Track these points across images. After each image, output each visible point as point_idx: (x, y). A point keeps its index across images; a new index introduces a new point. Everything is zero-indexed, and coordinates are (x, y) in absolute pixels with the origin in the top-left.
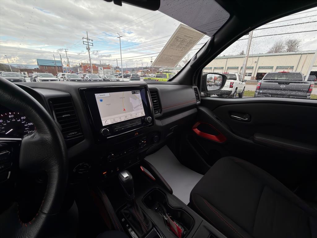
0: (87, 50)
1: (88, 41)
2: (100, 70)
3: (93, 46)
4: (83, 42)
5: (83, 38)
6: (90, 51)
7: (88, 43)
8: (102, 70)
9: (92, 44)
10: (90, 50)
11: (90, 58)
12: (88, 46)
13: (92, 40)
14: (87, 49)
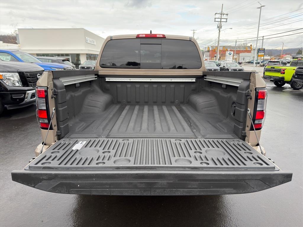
0: (218, 29)
1: (221, 17)
2: (228, 55)
3: (226, 22)
4: (215, 18)
5: (216, 14)
6: (220, 30)
7: (221, 19)
8: (232, 55)
9: (227, 19)
10: (221, 28)
11: (219, 39)
12: (220, 24)
13: (227, 15)
14: (218, 27)
